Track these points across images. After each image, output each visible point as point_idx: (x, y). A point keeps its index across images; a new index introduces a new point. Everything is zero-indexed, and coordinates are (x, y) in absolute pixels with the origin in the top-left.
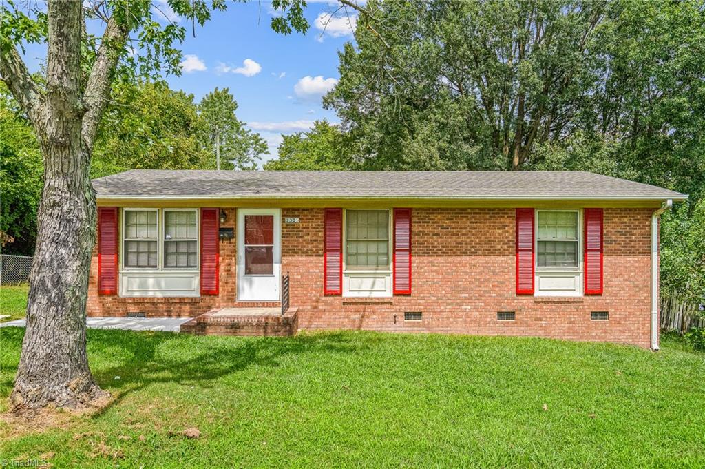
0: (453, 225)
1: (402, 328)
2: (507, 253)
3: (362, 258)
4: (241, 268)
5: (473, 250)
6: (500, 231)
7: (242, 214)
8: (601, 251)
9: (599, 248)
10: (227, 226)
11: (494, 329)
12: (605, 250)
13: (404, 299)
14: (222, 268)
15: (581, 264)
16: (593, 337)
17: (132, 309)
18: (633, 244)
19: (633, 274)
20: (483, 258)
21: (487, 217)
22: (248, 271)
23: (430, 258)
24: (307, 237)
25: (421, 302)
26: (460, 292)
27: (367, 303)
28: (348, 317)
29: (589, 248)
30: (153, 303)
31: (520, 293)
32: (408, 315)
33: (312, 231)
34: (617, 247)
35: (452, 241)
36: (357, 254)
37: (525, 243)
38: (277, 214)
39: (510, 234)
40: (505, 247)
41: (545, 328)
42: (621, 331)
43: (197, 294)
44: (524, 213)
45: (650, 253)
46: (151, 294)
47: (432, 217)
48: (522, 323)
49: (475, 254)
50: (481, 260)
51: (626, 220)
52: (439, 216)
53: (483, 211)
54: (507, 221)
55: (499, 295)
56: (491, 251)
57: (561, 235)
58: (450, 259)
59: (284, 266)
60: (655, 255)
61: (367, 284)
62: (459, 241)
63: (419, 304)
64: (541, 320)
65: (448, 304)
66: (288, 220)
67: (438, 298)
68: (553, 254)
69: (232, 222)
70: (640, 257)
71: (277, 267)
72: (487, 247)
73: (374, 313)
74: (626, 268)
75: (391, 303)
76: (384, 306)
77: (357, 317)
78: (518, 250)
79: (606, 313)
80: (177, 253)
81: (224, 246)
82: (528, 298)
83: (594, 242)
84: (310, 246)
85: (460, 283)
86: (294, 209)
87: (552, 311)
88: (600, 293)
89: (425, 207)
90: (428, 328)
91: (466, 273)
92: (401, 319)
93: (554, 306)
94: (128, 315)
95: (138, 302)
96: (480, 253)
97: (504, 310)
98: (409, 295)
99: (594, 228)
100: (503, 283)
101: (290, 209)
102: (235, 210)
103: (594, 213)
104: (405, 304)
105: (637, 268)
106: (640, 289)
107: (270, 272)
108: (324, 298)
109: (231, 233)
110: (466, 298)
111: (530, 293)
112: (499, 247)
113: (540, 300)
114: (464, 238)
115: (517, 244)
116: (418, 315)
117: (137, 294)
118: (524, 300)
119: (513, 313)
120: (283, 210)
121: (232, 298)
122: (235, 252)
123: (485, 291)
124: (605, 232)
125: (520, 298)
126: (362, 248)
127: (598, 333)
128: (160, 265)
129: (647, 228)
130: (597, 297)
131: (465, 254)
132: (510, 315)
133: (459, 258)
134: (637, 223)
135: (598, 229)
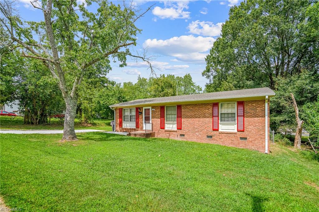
0: (193, 109)
1: (179, 139)
2: (210, 117)
3: (170, 119)
4: (144, 121)
5: (199, 116)
6: (207, 110)
7: (144, 108)
8: (244, 116)
9: (243, 115)
10: (141, 111)
11: (206, 141)
12: (245, 116)
13: (180, 131)
14: (140, 121)
15: (236, 121)
16: (241, 147)
17: (125, 130)
18: (257, 113)
19: (257, 124)
20: (202, 119)
21: (203, 106)
22: (145, 122)
23: (187, 119)
24: (157, 114)
25: (184, 131)
26: (195, 129)
27: (170, 131)
28: (166, 135)
29: (239, 115)
30: (128, 129)
31: (214, 130)
32: (181, 135)
33: (158, 112)
34: (251, 114)
35: (193, 114)
36: (169, 118)
37: (216, 114)
38: (150, 108)
39: (211, 111)
40: (209, 115)
41: (223, 142)
42: (252, 145)
43: (135, 128)
44: (215, 104)
45: (265, 117)
46: (128, 127)
47: (187, 107)
48: (214, 140)
49: (199, 117)
50: (201, 119)
51: (254, 104)
52: (189, 107)
53: (202, 104)
54: (209, 107)
55: (207, 130)
56: (205, 117)
57: (230, 111)
58: (192, 119)
59: (152, 121)
60: (266, 117)
61: (171, 126)
62: (195, 114)
63: (184, 132)
64: (221, 139)
65: (192, 133)
66: (153, 109)
67: (189, 131)
68: (227, 117)
69: (142, 110)
70: (261, 118)
71: (151, 122)
72: (203, 115)
73: (172, 134)
74: (254, 122)
75: (176, 132)
76: (175, 132)
77: (168, 135)
78: (213, 116)
79: (246, 138)
80: (133, 118)
81: (140, 116)
82: (217, 131)
83: (241, 113)
84: (157, 116)
85: (195, 126)
86: (154, 107)
87: (225, 136)
88: (243, 131)
89: (185, 104)
90: (186, 139)
91: (197, 123)
92: (179, 136)
93: (226, 135)
94: (124, 132)
95: (125, 129)
96: (201, 117)
97: (209, 135)
98: (181, 129)
99: (241, 108)
100: (208, 127)
101: (153, 107)
102: (142, 107)
103: (241, 103)
104: (180, 132)
105: (259, 122)
106: (261, 130)
107: (149, 123)
108: (160, 130)
109: (141, 113)
110: (197, 131)
111: (218, 130)
112: (207, 115)
113: (221, 132)
114: (196, 113)
115: (213, 114)
116: (184, 135)
117: (126, 127)
118: (215, 132)
119: (212, 136)
120: (152, 107)
121: (142, 129)
122: (142, 118)
123: (203, 129)
124: (245, 109)
125: (214, 131)
126: (170, 116)
127: (242, 145)
128: (129, 121)
129: (264, 107)
130: (242, 132)
131: (197, 117)
132: (211, 137)
133: (195, 119)
134: (259, 105)
135: (242, 108)
